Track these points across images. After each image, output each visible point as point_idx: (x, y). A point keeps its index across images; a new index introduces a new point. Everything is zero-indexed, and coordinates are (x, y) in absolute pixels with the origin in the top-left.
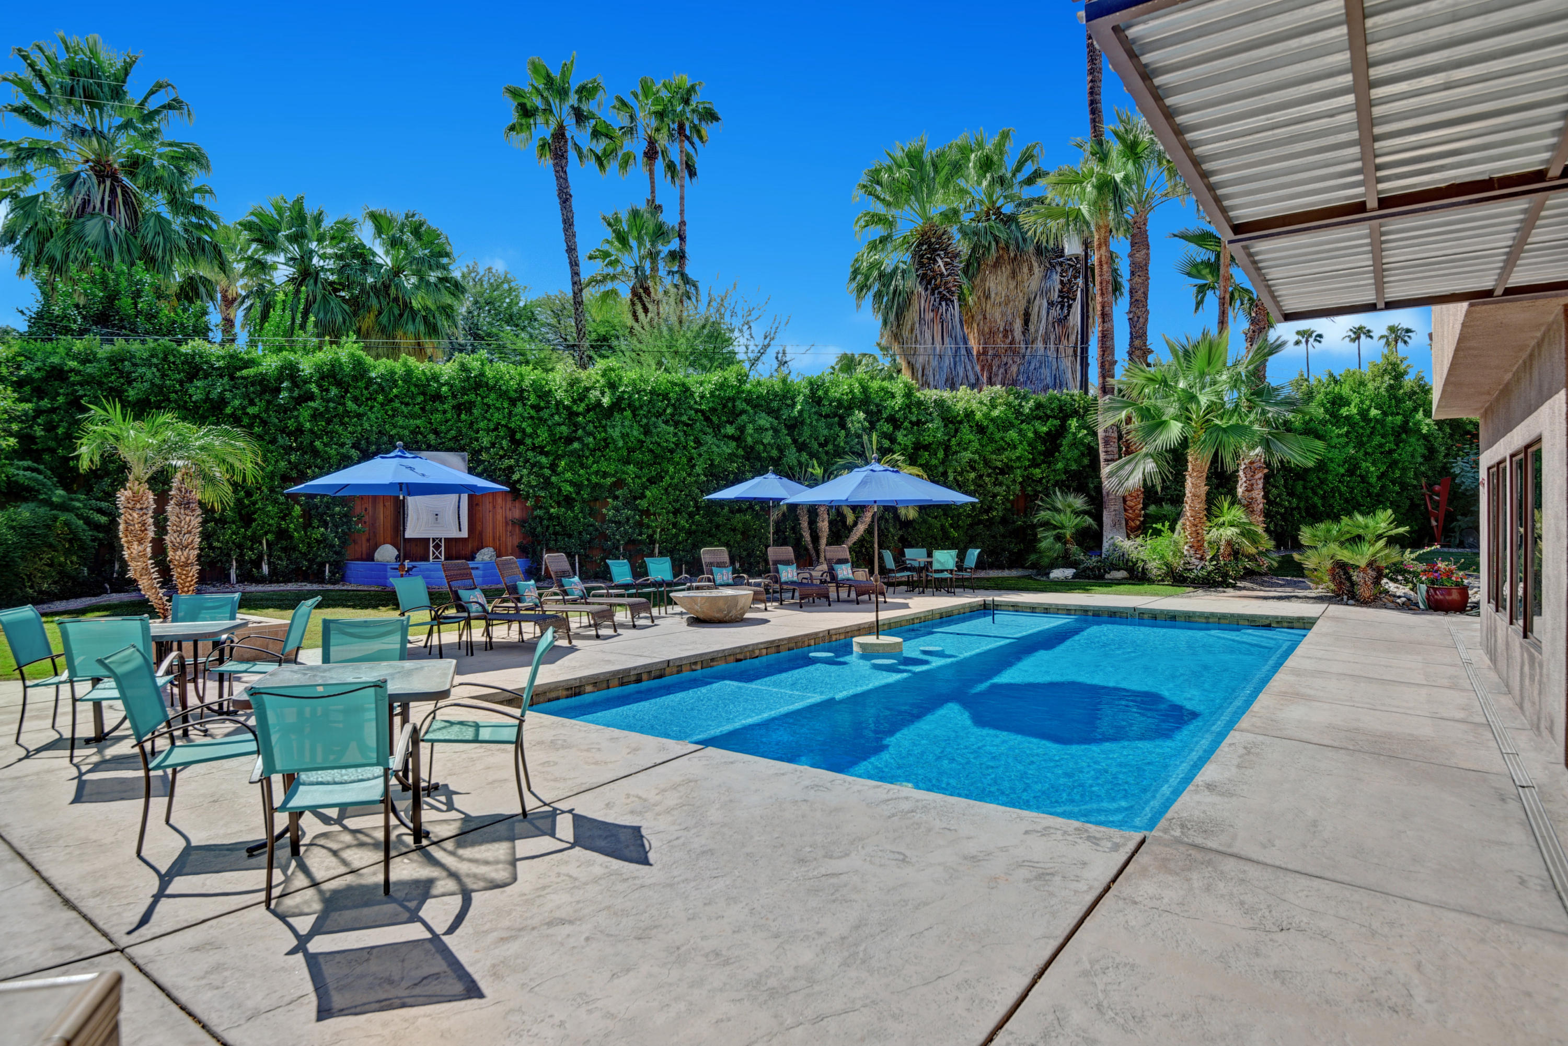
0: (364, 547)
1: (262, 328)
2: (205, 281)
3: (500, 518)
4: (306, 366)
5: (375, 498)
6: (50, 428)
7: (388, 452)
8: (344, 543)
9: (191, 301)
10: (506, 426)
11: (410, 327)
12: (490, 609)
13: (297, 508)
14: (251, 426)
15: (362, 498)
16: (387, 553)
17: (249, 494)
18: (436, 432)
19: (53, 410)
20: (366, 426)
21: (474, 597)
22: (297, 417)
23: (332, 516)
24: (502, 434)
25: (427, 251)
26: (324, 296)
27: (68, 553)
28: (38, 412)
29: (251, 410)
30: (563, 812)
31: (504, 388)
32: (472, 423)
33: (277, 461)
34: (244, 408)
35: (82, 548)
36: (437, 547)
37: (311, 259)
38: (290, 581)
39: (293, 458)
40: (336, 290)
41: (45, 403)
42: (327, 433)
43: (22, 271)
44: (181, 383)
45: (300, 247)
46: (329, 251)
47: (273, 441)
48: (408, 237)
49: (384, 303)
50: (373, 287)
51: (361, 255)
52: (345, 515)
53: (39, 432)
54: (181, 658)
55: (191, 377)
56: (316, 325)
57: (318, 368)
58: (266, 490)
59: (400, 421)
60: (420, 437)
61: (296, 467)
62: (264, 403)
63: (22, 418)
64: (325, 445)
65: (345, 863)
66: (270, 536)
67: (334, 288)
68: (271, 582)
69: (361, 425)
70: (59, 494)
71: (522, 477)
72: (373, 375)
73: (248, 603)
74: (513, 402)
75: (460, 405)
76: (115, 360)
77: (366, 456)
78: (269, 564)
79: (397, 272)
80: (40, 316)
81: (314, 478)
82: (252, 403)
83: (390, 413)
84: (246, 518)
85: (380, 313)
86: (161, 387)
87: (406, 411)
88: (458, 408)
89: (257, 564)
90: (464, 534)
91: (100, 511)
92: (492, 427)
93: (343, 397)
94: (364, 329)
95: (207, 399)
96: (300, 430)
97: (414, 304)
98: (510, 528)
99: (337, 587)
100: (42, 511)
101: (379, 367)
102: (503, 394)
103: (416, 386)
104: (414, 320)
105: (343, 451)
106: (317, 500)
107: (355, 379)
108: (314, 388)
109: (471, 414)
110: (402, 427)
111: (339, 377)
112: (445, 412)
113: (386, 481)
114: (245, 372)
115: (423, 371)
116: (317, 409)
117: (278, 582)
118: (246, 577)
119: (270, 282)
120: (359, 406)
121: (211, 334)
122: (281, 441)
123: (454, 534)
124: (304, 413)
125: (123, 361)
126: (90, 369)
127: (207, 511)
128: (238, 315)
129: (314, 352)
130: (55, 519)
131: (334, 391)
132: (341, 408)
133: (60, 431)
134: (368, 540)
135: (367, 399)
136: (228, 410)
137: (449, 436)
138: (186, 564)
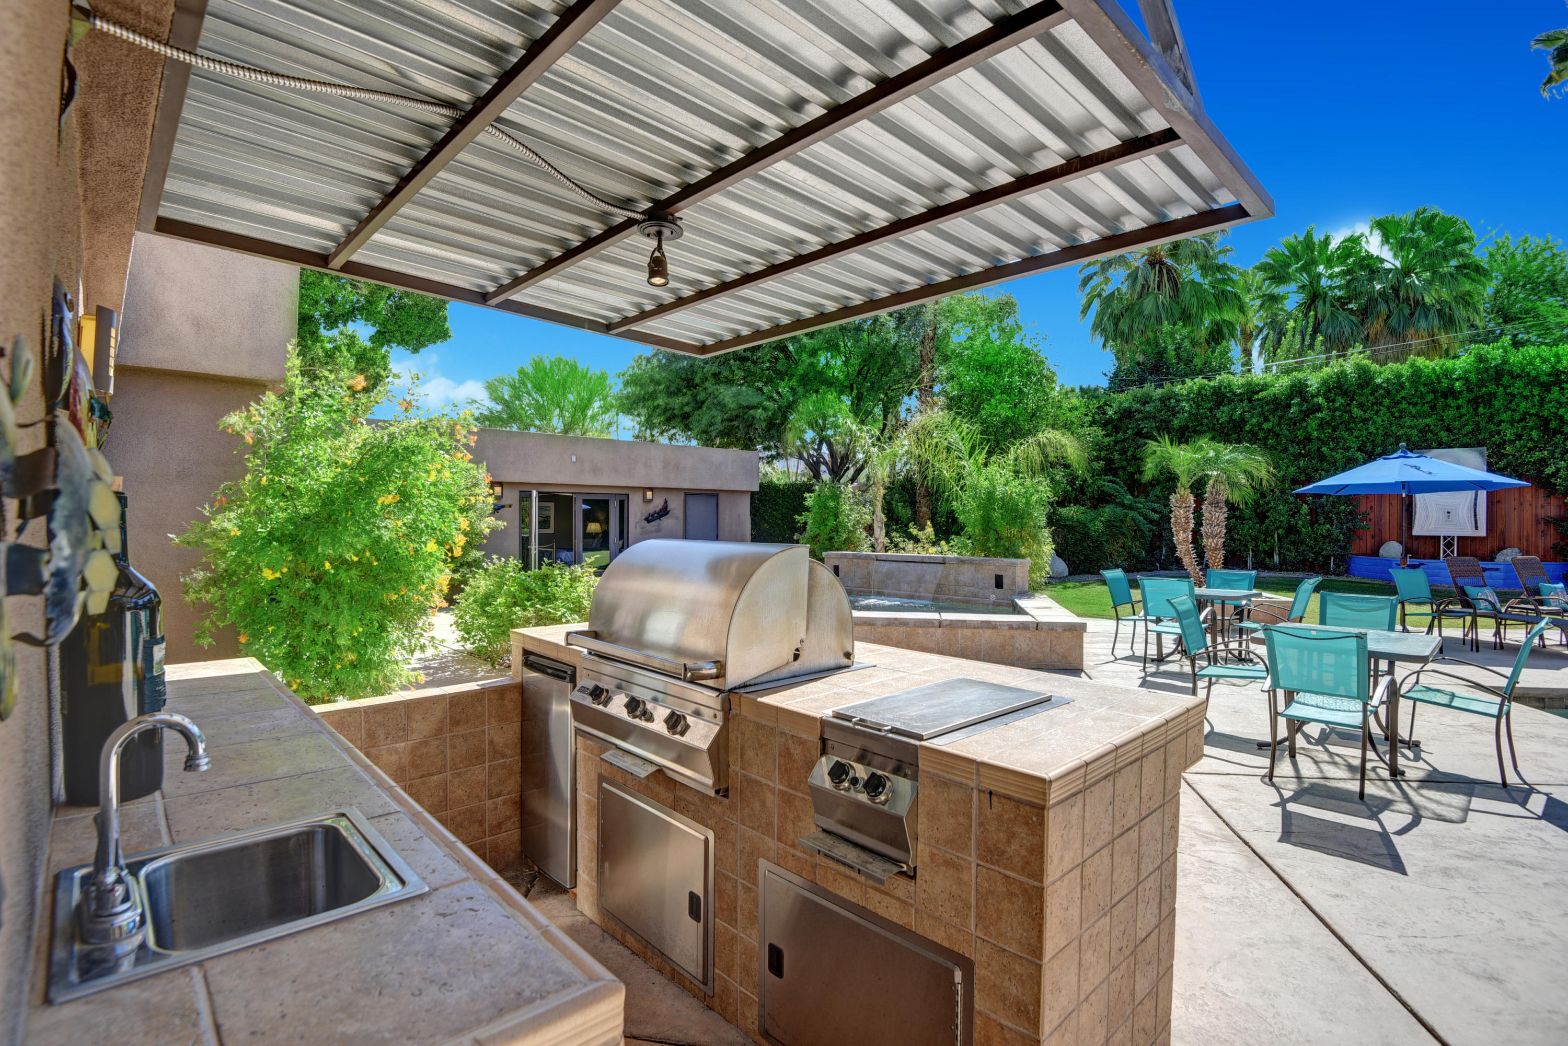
0: (1369, 543)
1: (1275, 355)
2: (1230, 325)
3: (1528, 514)
4: (1314, 381)
5: (1381, 496)
6: (1123, 452)
7: (1394, 452)
8: (1348, 540)
9: (1218, 343)
10: (1536, 415)
11: (1423, 323)
12: (1503, 610)
13: (1305, 506)
14: (1266, 438)
15: (1367, 496)
16: (1392, 549)
17: (1263, 496)
18: (1448, 429)
19: (1125, 440)
20: (1372, 429)
21: (1485, 595)
22: (1306, 427)
23: (1338, 513)
24: (1531, 424)
25: (1440, 243)
26: (1332, 313)
27: (1134, 539)
28: (1116, 442)
29: (1266, 426)
30: (1539, 792)
31: (1534, 373)
32: (1492, 416)
33: (1287, 467)
34: (1260, 425)
35: (1142, 536)
36: (1449, 545)
37: (1318, 282)
38: (1297, 570)
39: (1301, 463)
40: (1343, 304)
41: (1120, 436)
42: (1333, 439)
43: (1104, 346)
44: (1211, 410)
45: (1309, 274)
46: (1337, 270)
47: (1285, 450)
48: (1419, 233)
49: (1393, 306)
50: (1382, 294)
51: (1370, 266)
52: (1350, 513)
53: (1116, 456)
54: (1213, 613)
55: (1218, 405)
56: (1323, 343)
57: (1325, 382)
58: (1278, 492)
59: (1408, 421)
60: (1429, 435)
61: (1304, 471)
62: (1277, 418)
63: (1108, 448)
64: (1331, 450)
65: (1321, 771)
66: (1281, 531)
67: (1342, 302)
68: (1281, 570)
69: (1367, 429)
70: (1128, 499)
71: (1558, 470)
72: (1379, 381)
73: (1260, 584)
74: (1546, 387)
75: (1477, 398)
76: (1164, 400)
77: (1371, 457)
78: (1280, 554)
79: (1406, 271)
80: (1116, 375)
81: (1320, 479)
82: (1266, 419)
83: (1397, 414)
84: (1262, 517)
85: (1388, 317)
86: (1196, 415)
87: (1414, 411)
88: (1475, 402)
89: (1270, 555)
90: (1482, 532)
91: (1154, 510)
92: (1517, 416)
93: (1349, 405)
94: (1372, 336)
95: (1231, 420)
96: (1308, 439)
97: (1427, 300)
98: (1542, 527)
99: (1341, 578)
100: (1119, 510)
101: (1384, 373)
102: (1532, 381)
103: (1425, 385)
104: (1426, 317)
105: (1350, 454)
106: (1323, 500)
107: (1361, 386)
108: (1321, 400)
109: (1491, 406)
110: (1410, 427)
111: (1345, 387)
112: (1458, 407)
113: (1392, 480)
114: (1261, 395)
115: (1434, 369)
116: (1323, 419)
117: (1287, 570)
118: (1259, 565)
119: (1282, 309)
120: (1365, 412)
121: (1233, 368)
122: (1291, 450)
123: (1469, 532)
124: (1312, 423)
125: (1169, 399)
126: (1148, 408)
127: (1231, 507)
128: (1256, 345)
129: (1321, 367)
130: (1126, 515)
131: (1340, 401)
132: (1346, 416)
133: (1129, 453)
134: (1373, 537)
135: (1373, 404)
136: (1247, 428)
137: (1464, 431)
138: (1216, 549)
